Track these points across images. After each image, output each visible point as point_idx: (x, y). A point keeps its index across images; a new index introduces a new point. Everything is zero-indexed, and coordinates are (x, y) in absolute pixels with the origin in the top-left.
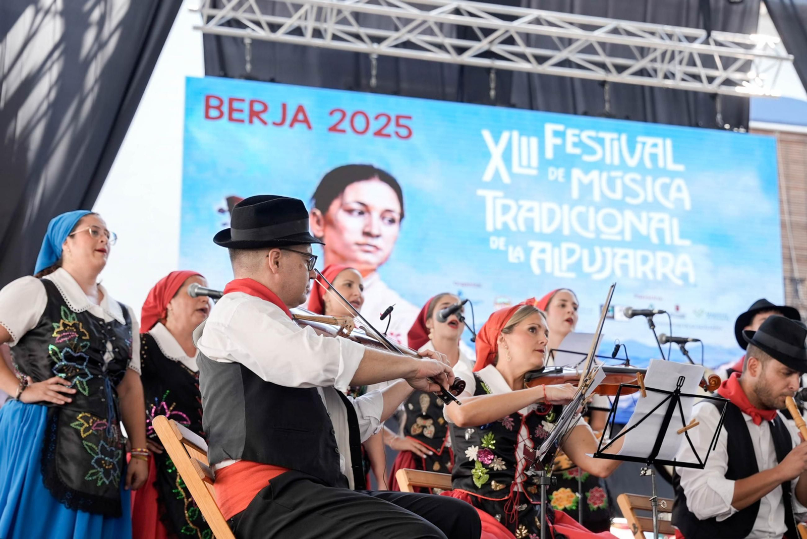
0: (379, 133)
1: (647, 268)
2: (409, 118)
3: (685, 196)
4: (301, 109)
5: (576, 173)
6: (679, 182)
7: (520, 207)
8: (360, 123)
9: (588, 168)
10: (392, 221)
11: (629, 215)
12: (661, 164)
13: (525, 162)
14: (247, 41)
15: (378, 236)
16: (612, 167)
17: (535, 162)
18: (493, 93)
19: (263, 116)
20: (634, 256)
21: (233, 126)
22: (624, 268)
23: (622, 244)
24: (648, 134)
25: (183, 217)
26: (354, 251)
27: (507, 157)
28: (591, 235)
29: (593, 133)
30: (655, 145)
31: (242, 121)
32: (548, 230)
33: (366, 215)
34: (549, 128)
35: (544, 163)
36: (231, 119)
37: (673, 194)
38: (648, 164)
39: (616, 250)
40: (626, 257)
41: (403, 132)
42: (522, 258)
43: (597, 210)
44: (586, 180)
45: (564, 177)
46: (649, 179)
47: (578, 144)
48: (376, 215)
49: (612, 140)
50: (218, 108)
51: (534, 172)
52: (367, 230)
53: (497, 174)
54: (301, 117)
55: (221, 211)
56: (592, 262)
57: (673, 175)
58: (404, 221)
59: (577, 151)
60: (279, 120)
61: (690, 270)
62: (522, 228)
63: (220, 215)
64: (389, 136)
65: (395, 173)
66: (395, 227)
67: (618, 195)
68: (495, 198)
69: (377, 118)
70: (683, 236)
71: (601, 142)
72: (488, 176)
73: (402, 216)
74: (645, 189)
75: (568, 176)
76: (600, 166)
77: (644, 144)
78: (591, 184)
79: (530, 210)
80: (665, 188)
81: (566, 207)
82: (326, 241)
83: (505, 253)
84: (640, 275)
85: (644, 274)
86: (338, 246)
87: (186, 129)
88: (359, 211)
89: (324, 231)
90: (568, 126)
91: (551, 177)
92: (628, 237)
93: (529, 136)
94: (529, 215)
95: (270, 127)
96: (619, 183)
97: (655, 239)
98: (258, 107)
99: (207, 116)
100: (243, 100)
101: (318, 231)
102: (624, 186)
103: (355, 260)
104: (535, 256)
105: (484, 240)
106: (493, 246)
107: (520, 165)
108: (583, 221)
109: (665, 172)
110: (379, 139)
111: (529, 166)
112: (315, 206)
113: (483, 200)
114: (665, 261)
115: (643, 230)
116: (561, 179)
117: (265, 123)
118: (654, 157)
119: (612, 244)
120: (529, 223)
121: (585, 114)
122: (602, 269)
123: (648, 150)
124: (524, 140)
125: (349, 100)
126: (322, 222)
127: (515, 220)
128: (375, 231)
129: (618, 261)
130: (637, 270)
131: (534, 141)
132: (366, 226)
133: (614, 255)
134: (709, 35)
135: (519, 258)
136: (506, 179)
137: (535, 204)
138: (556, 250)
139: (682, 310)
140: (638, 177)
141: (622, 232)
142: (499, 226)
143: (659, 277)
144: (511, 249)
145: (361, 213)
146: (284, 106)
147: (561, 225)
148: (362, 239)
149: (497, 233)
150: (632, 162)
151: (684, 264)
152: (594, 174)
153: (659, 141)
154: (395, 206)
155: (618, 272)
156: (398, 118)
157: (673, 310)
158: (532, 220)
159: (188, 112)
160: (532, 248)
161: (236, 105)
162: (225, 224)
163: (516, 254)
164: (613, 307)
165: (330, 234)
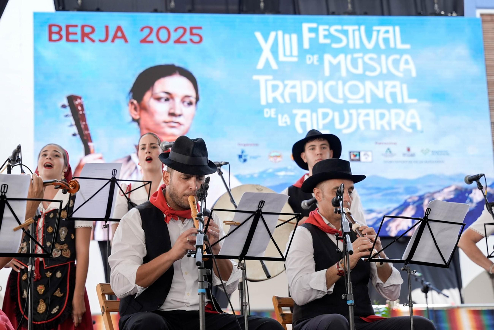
0: (178, 41)
1: (384, 122)
2: (200, 28)
3: (412, 66)
4: (119, 29)
5: (327, 57)
6: (406, 57)
7: (285, 86)
8: (163, 35)
9: (335, 53)
10: (190, 104)
11: (368, 84)
12: (392, 45)
13: (288, 53)
15: (180, 115)
16: (355, 51)
17: (295, 52)
18: (262, 4)
19: (92, 36)
20: (374, 114)
21: (69, 45)
22: (367, 123)
23: (365, 106)
24: (382, 24)
25: (36, 113)
26: (163, 128)
27: (274, 51)
28: (341, 102)
29: (339, 27)
30: (387, 32)
31: (76, 41)
32: (307, 100)
33: (171, 101)
34: (306, 26)
35: (302, 52)
36: (68, 40)
37: (402, 66)
38: (382, 46)
39: (360, 111)
40: (367, 115)
41: (196, 39)
42: (289, 123)
43: (344, 83)
44: (335, 62)
45: (318, 61)
46: (383, 57)
47: (328, 36)
48: (178, 100)
49: (354, 31)
50: (59, 33)
51: (295, 59)
52: (172, 111)
53: (267, 62)
54: (119, 34)
55: (64, 106)
56: (342, 121)
57: (402, 52)
58: (199, 103)
59: (328, 41)
60: (103, 38)
61: (418, 121)
62: (288, 101)
63: (63, 109)
64: (185, 42)
65: (191, 68)
66: (192, 108)
67: (360, 71)
69: (176, 30)
70: (410, 96)
71: (345, 33)
72: (260, 65)
73: (197, 99)
74: (380, 64)
75: (321, 60)
76: (345, 50)
77: (378, 31)
78: (339, 63)
79: (294, 87)
80: (396, 63)
81: (320, 83)
82: (142, 122)
83: (276, 120)
84: (379, 128)
85: (382, 126)
86: (151, 125)
87: (35, 49)
88: (165, 98)
89: (140, 115)
90: (319, 24)
91: (308, 62)
92: (368, 100)
93: (290, 34)
94: (293, 91)
95: (97, 43)
96: (360, 62)
97: (389, 101)
98: (87, 30)
99: (50, 40)
100: (76, 26)
101: (136, 115)
102: (364, 63)
103: (164, 134)
104: (298, 120)
105: (260, 112)
106: (266, 116)
107: (285, 55)
108: (334, 91)
109: (396, 51)
110: (178, 46)
111: (291, 55)
112: (132, 98)
113: (258, 83)
114: (398, 115)
115: (380, 94)
116: (316, 63)
117: (93, 41)
118: (386, 41)
119: (357, 107)
120: (293, 97)
121: (333, 14)
122: (349, 126)
123: (382, 36)
124: (287, 36)
125: (154, 19)
126: (138, 108)
127: (282, 95)
128: (178, 112)
129: (362, 118)
130: (376, 124)
131: (294, 37)
132: (171, 109)
133: (358, 115)
135: (286, 122)
136: (274, 66)
137: (297, 83)
138: (314, 115)
139: (412, 151)
140: (374, 56)
141: (364, 98)
142: (270, 101)
143: (394, 128)
144: (280, 116)
145: (167, 100)
146: (107, 28)
147: (317, 95)
148: (168, 119)
149: (269, 106)
150: (370, 46)
151: (413, 117)
152: (341, 57)
153: (390, 28)
154: (192, 93)
155: (362, 127)
156: (191, 29)
157: (405, 151)
158: (295, 94)
159: (37, 37)
160: (296, 115)
161: (71, 30)
162: (67, 116)
163: (284, 120)
164: (359, 153)
165: (145, 117)
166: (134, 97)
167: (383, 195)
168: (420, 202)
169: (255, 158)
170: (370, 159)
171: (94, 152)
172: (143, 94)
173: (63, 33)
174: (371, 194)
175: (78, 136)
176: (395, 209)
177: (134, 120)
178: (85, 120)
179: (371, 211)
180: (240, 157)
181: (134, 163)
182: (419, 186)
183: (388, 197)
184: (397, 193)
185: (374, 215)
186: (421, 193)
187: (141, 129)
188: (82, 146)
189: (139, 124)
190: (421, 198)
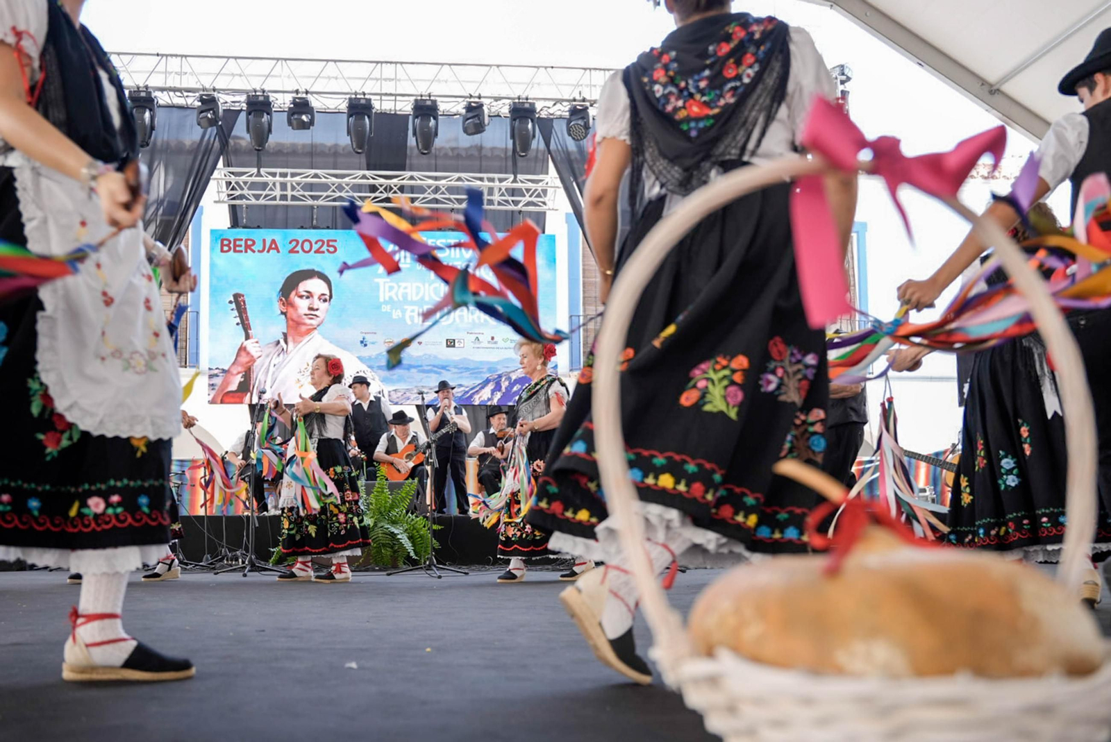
0: (317, 252)
2: (336, 241)
4: (273, 241)
7: (399, 287)
8: (307, 246)
10: (325, 301)
14: (244, 206)
15: (317, 310)
19: (253, 248)
21: (236, 254)
25: (210, 307)
26: (303, 319)
31: (241, 251)
32: (415, 299)
33: (311, 298)
36: (235, 251)
41: (332, 249)
42: (401, 316)
48: (316, 297)
50: (228, 245)
52: (311, 306)
54: (273, 246)
55: (231, 302)
58: (332, 300)
60: (261, 249)
62: (401, 299)
63: (230, 304)
64: (323, 252)
65: (327, 273)
66: (327, 304)
68: (385, 283)
69: (316, 243)
73: (331, 297)
79: (406, 288)
81: (427, 285)
82: (288, 315)
83: (390, 314)
84: (470, 321)
85: (473, 320)
86: (294, 316)
87: (211, 258)
88: (306, 296)
89: (287, 309)
94: (405, 291)
95: (257, 253)
98: (250, 243)
99: (222, 251)
100: (242, 240)
101: (284, 309)
103: (305, 324)
104: (408, 314)
105: (379, 307)
108: (437, 292)
110: (318, 255)
112: (281, 295)
113: (378, 284)
120: (405, 296)
125: (300, 234)
126: (286, 305)
127: (397, 294)
128: (315, 307)
132: (311, 304)
134: (515, 177)
135: (398, 316)
137: (408, 284)
139: (495, 340)
142: (387, 299)
144: (394, 311)
145: (308, 297)
146: (264, 241)
147: (424, 293)
148: (308, 312)
149: (386, 302)
154: (327, 292)
156: (328, 241)
157: (490, 339)
158: (407, 293)
159: (212, 249)
160: (406, 309)
161: (238, 243)
162: (232, 310)
163: (397, 314)
164: (454, 340)
165: (291, 310)
166: (283, 295)
167: (471, 374)
168: (499, 379)
169: (373, 343)
170: (462, 345)
171: (252, 338)
172: (290, 294)
173: (232, 245)
174: (461, 373)
175: (241, 325)
176: (479, 385)
177: (282, 313)
178: (246, 313)
179: (461, 386)
180: (362, 342)
181: (282, 346)
182: (499, 367)
183: (474, 375)
184: (481, 372)
185: (462, 389)
186: (500, 372)
187: (287, 321)
188: (243, 333)
189: (286, 316)
190: (500, 376)
